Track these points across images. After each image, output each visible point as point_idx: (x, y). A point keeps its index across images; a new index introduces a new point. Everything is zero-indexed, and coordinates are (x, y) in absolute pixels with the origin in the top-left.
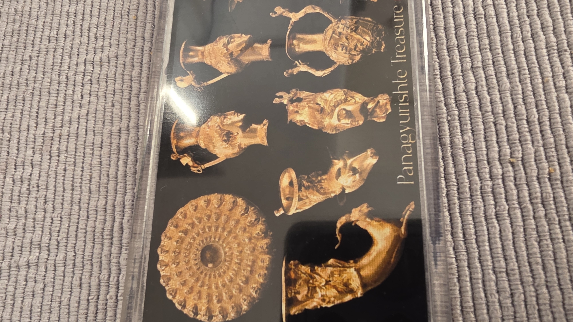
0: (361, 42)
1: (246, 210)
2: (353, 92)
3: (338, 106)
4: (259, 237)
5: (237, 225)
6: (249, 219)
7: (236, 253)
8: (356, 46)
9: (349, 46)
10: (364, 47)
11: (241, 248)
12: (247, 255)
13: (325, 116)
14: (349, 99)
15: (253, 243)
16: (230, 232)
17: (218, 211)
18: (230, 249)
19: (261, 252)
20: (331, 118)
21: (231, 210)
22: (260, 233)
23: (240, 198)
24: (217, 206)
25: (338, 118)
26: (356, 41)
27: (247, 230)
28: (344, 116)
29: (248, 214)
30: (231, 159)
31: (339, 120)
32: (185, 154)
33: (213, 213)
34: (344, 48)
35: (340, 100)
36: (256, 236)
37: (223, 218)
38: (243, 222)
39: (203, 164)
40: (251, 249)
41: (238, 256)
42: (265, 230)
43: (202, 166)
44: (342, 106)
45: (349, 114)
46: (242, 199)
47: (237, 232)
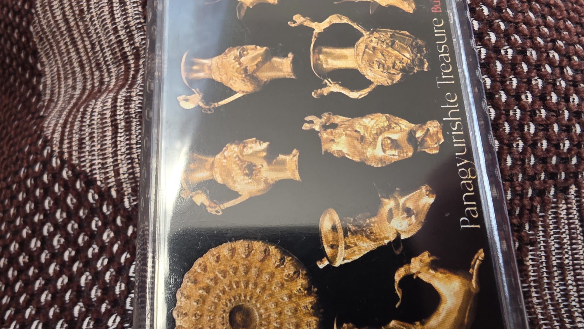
0: (399, 59)
1: (282, 261)
2: (397, 118)
3: (381, 133)
4: (301, 294)
5: (272, 280)
6: (286, 272)
7: (274, 315)
8: (394, 64)
9: (386, 63)
10: (405, 65)
11: (279, 309)
12: (288, 317)
13: (366, 146)
14: (393, 126)
15: (294, 302)
16: (264, 289)
17: (246, 262)
18: (266, 309)
19: (306, 313)
20: (375, 147)
21: (262, 261)
22: (302, 290)
23: (272, 245)
24: (244, 256)
25: (382, 148)
26: (393, 58)
27: (286, 286)
28: (389, 146)
29: (285, 266)
30: (255, 197)
31: (384, 151)
32: (199, 191)
33: (240, 265)
34: (381, 66)
35: (383, 127)
36: (297, 293)
37: (254, 271)
38: (279, 276)
39: (223, 204)
40: (293, 311)
41: (277, 318)
42: (307, 286)
43: (221, 206)
44: (386, 135)
45: (395, 144)
46: (276, 247)
47: (273, 288)
